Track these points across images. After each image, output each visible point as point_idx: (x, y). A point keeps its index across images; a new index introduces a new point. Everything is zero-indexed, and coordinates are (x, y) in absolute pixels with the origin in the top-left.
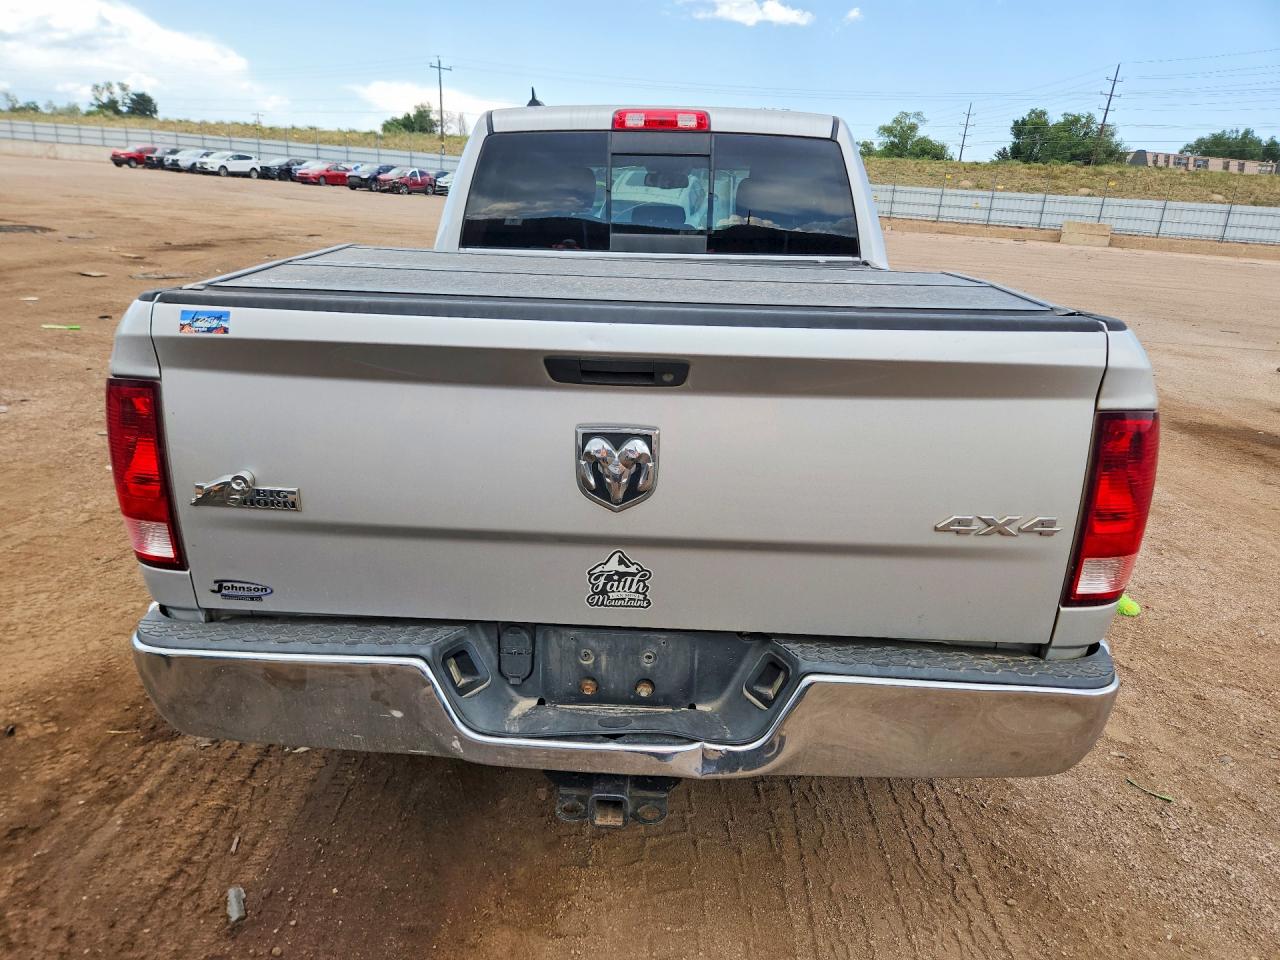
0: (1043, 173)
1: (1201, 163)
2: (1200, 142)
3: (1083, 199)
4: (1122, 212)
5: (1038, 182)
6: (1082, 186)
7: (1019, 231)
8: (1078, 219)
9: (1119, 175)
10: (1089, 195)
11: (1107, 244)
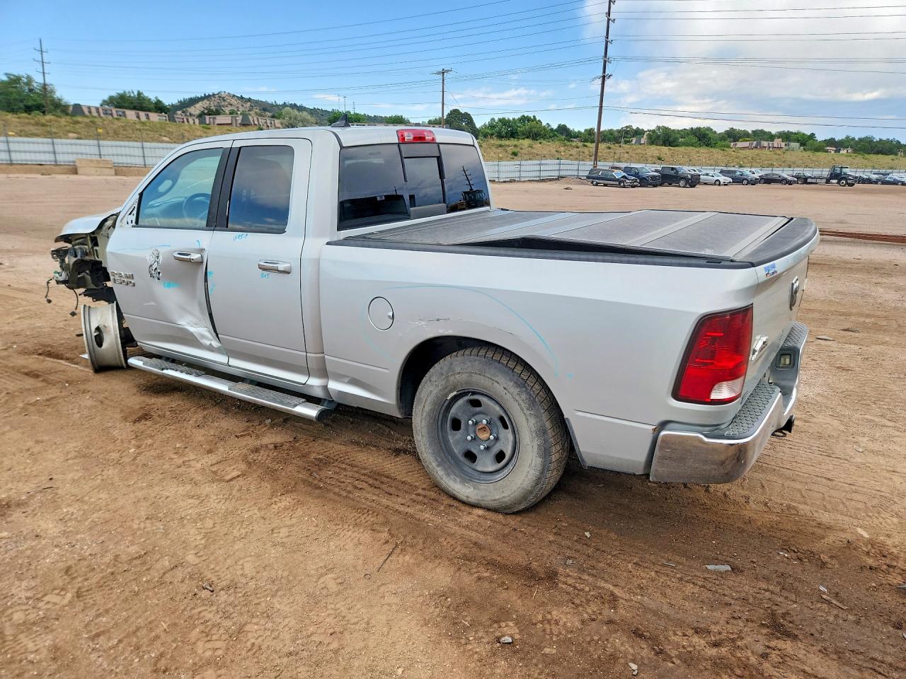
0: (32, 121)
1: (120, 113)
2: (111, 98)
3: (73, 141)
4: (115, 151)
5: (33, 129)
6: (70, 132)
7: (40, 167)
8: (84, 157)
9: (91, 124)
10: (78, 138)
11: (114, 173)
